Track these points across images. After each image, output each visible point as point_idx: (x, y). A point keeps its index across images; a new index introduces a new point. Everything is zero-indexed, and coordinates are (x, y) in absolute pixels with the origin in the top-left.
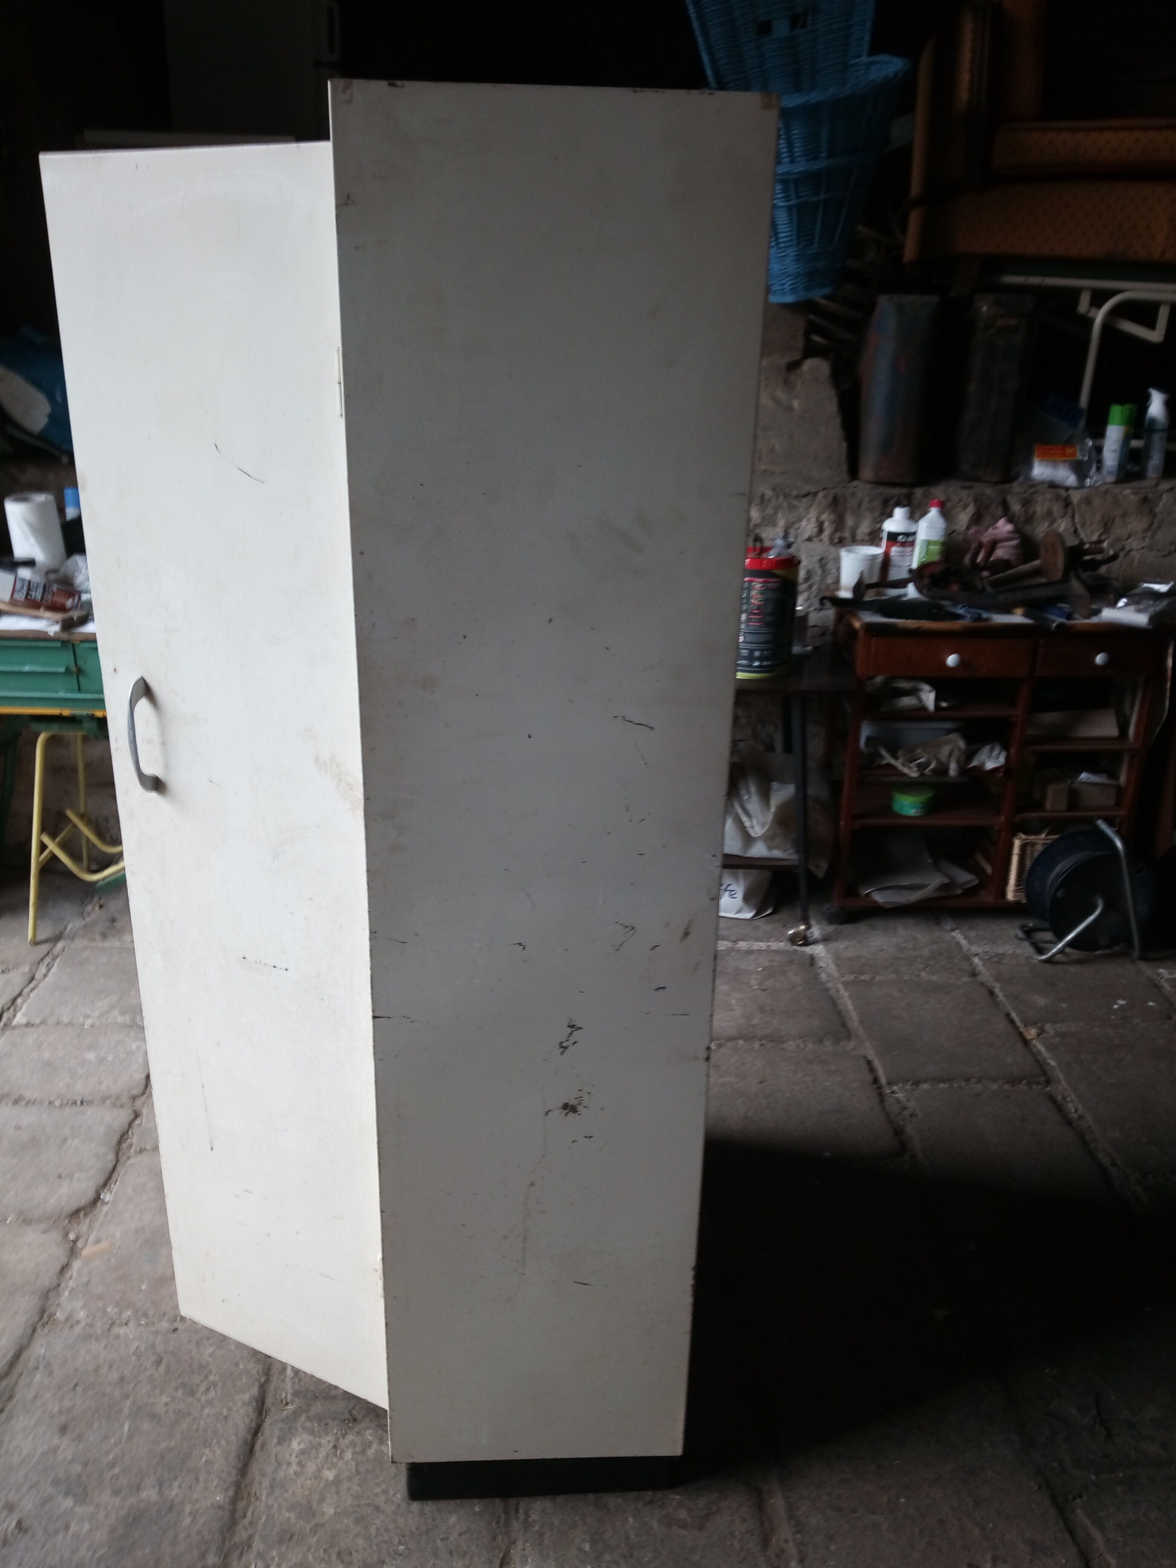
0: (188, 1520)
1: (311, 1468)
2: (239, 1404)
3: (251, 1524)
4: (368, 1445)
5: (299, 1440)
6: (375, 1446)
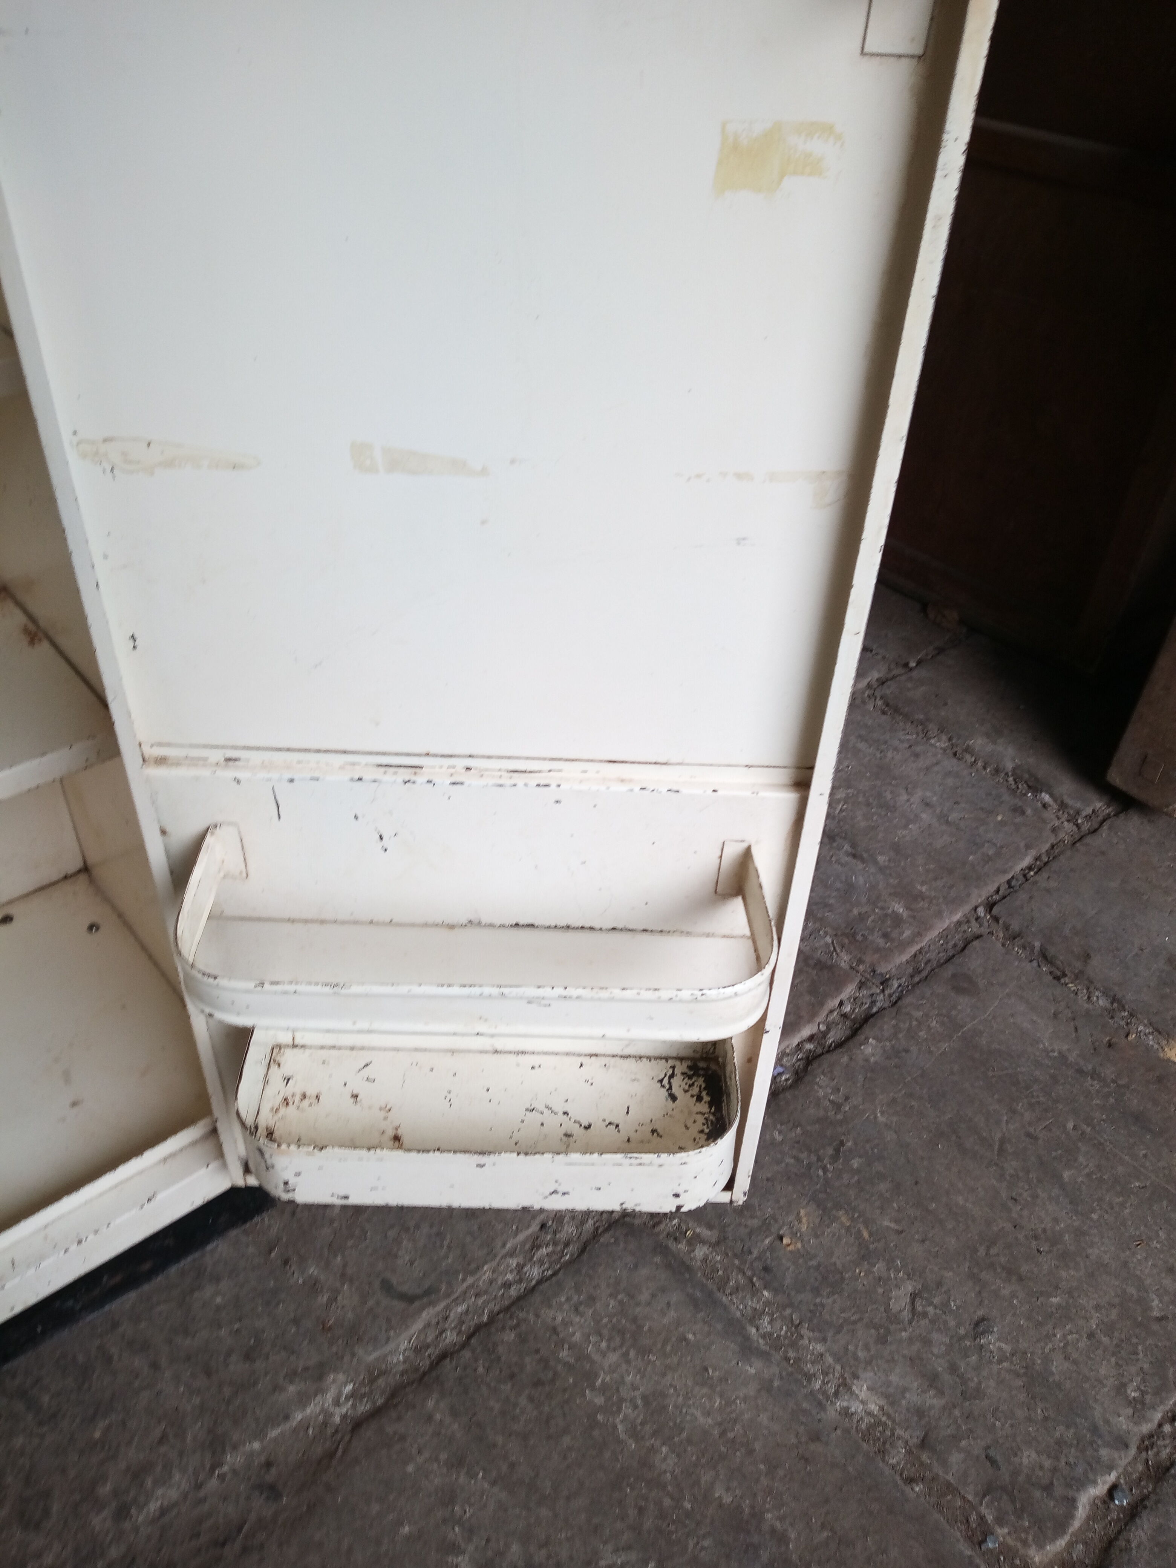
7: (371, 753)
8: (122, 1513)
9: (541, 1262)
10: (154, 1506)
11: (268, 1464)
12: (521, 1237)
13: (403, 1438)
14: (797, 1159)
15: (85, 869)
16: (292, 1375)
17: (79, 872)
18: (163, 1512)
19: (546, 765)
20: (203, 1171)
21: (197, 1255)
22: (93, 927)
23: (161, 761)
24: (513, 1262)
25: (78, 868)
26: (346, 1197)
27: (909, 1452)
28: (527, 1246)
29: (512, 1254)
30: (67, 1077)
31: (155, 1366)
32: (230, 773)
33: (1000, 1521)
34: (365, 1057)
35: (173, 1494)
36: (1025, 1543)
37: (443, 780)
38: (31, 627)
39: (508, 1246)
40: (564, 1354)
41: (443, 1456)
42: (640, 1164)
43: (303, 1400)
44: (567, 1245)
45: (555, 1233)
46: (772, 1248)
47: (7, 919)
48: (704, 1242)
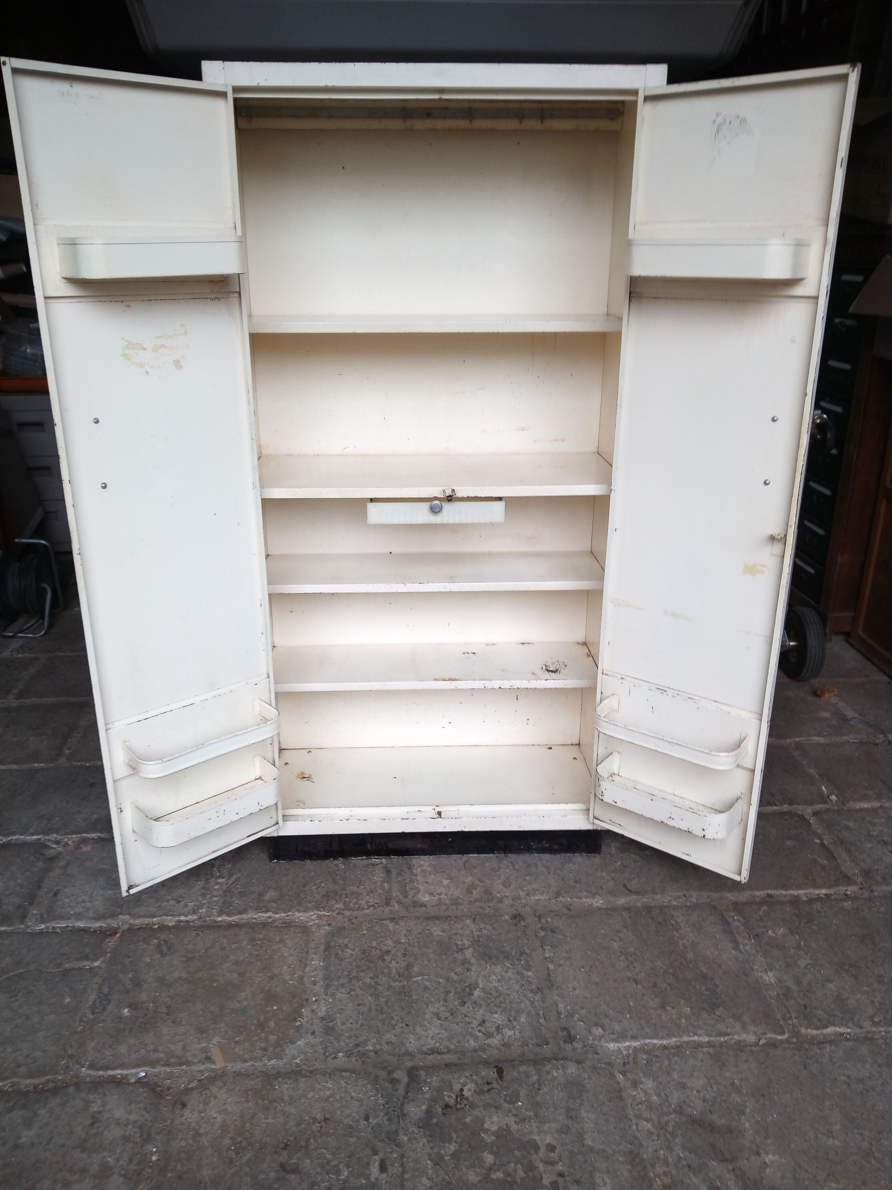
0: (484, 931)
1: (443, 890)
2: (397, 927)
3: (481, 908)
4: (423, 871)
5: (422, 898)
6: (424, 868)
7: (655, 684)
8: (528, 894)
10: (537, 898)
11: (571, 905)
13: (612, 915)
14: (791, 917)
15: (579, 744)
16: (586, 891)
17: (577, 744)
18: (539, 900)
19: (697, 698)
20: (582, 816)
21: (571, 855)
22: (575, 758)
23: (607, 675)
25: (576, 743)
26: (616, 803)
27: (778, 995)
30: (553, 788)
31: (549, 873)
32: (621, 681)
33: (796, 1018)
35: (542, 898)
36: (801, 1026)
38: (589, 653)
40: (672, 922)
41: (622, 924)
42: (694, 812)
43: (587, 897)
46: (763, 932)
47: (550, 748)
48: (739, 922)
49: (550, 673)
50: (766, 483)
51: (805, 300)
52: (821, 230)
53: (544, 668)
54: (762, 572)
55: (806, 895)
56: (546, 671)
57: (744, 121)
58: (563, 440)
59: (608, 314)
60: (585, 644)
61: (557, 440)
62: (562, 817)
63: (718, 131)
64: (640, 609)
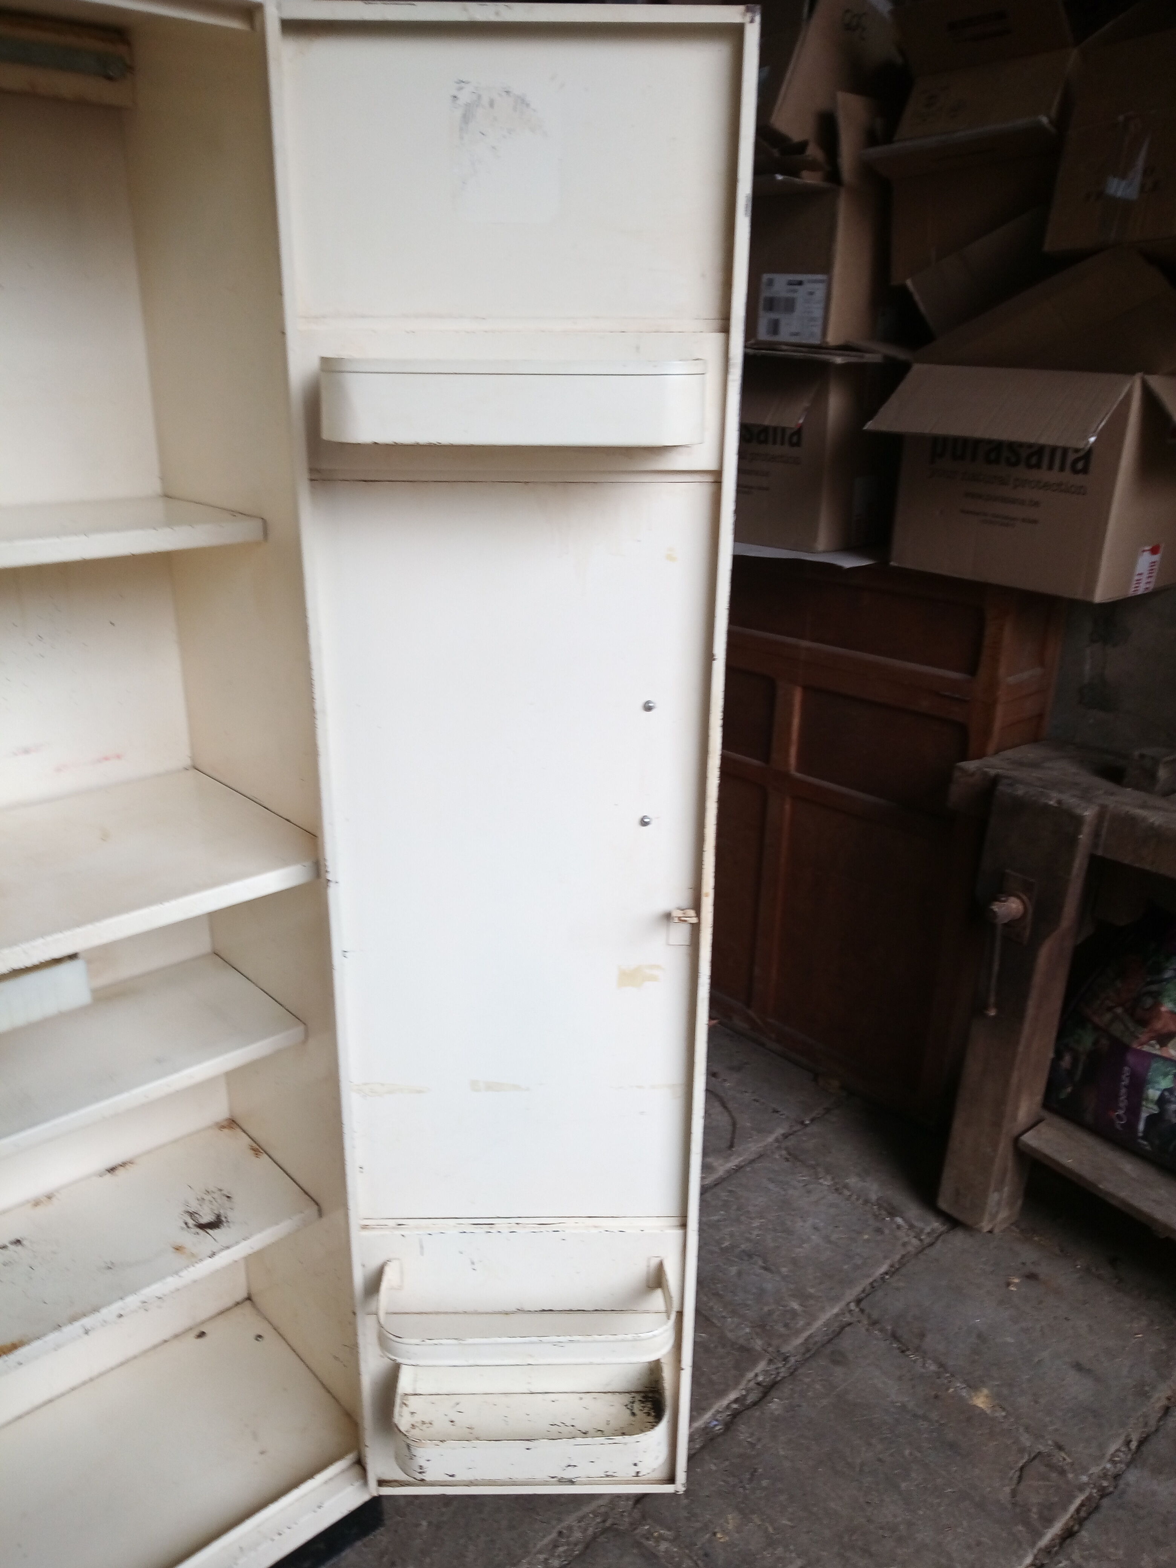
7: (469, 1218)
9: (559, 1556)
12: (546, 1541)
14: (726, 1482)
15: (249, 1298)
19: (557, 1220)
22: (259, 1337)
24: (541, 1557)
25: (244, 1298)
26: (452, 1476)
28: (551, 1547)
29: (540, 1552)
30: (255, 1436)
32: (399, 1232)
34: (456, 1399)
37: (505, 1231)
38: (254, 1145)
39: (538, 1546)
44: (576, 1544)
45: (568, 1537)
46: (710, 1541)
47: (202, 1335)
48: (666, 1540)
49: (209, 1231)
50: (644, 823)
51: (688, 478)
52: (715, 339)
53: (191, 1222)
54: (654, 978)
55: (714, 1417)
56: (199, 1230)
57: (522, 102)
58: (118, 757)
59: (167, 496)
60: (232, 1123)
61: (106, 759)
62: (315, 1512)
63: (466, 118)
64: (419, 1092)
